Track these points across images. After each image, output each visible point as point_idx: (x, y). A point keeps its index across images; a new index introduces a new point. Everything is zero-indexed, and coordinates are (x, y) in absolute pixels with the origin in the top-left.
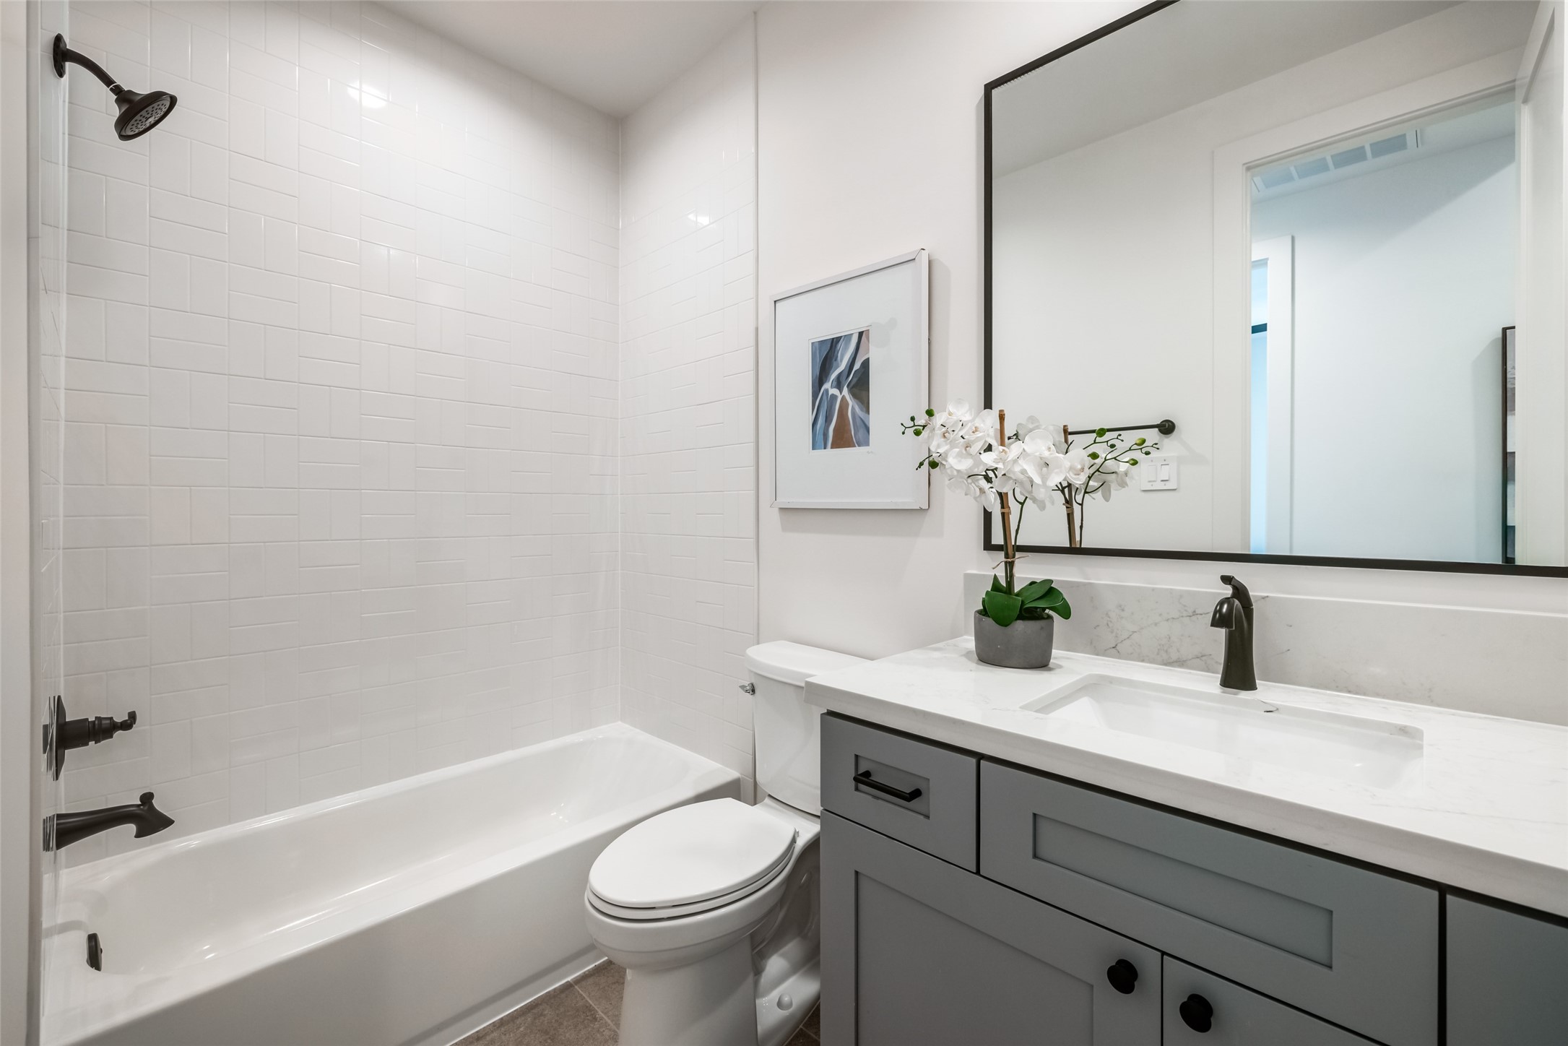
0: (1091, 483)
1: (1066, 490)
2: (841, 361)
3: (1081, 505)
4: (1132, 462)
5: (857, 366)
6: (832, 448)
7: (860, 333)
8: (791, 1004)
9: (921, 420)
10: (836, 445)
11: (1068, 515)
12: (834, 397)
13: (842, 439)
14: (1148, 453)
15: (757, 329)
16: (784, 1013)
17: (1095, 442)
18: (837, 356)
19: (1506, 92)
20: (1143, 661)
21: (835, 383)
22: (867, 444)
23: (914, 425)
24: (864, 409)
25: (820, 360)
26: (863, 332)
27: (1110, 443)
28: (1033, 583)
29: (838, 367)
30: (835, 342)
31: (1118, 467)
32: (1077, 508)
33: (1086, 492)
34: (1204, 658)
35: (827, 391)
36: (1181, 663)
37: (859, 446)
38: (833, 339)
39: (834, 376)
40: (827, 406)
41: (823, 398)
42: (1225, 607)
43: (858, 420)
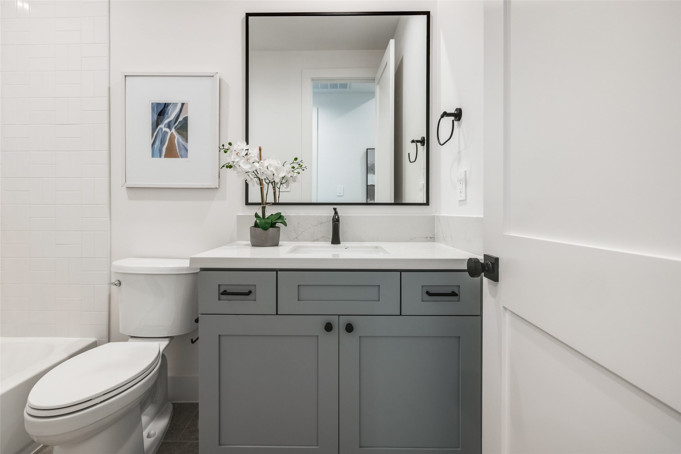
0: (283, 181)
1: (273, 183)
2: (171, 115)
3: (279, 188)
4: (298, 173)
5: (181, 119)
6: (165, 157)
7: (182, 103)
8: (155, 434)
9: (226, 147)
10: (166, 156)
11: (274, 192)
12: (166, 133)
13: (171, 153)
14: (303, 170)
15: (109, 88)
16: (152, 439)
17: (293, 163)
18: (168, 113)
19: (373, 80)
20: (306, 241)
21: (166, 126)
22: (186, 157)
23: (223, 149)
24: (185, 141)
25: (157, 113)
26: (184, 103)
27: (298, 163)
28: (272, 215)
29: (168, 118)
31: (294, 174)
32: (277, 190)
33: (281, 184)
34: (324, 237)
35: (162, 129)
36: (317, 240)
37: (182, 157)
38: (166, 104)
39: (166, 121)
40: (162, 137)
41: (159, 132)
42: (337, 216)
43: (181, 146)
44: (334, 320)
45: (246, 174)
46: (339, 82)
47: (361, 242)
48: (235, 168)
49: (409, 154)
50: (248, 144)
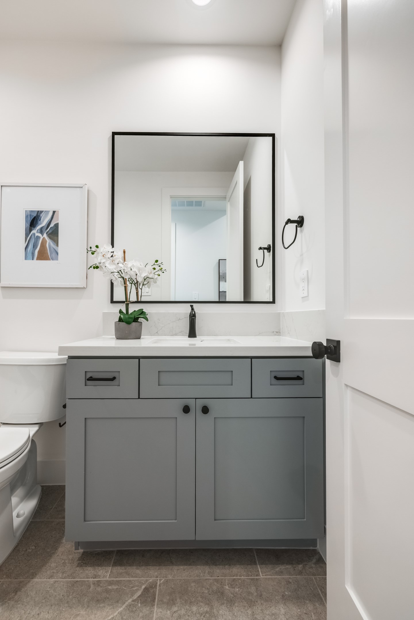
0: (145, 282)
1: (136, 284)
2: (43, 221)
3: (141, 289)
4: (158, 275)
5: (52, 225)
6: (37, 260)
7: (53, 211)
8: (24, 513)
9: (94, 249)
10: (39, 258)
11: (137, 293)
12: (38, 238)
13: (43, 256)
14: (163, 272)
16: (21, 519)
17: (154, 265)
18: (41, 219)
20: (165, 336)
21: (39, 231)
22: (57, 259)
23: (91, 251)
24: (56, 245)
25: (30, 221)
26: (55, 211)
27: (159, 265)
28: (135, 311)
29: (41, 224)
30: (39, 213)
31: (155, 276)
32: (139, 290)
33: (143, 285)
34: (182, 332)
35: (34, 234)
36: (176, 335)
37: (52, 260)
38: (38, 211)
39: (39, 227)
40: (34, 241)
41: (32, 237)
42: (193, 312)
43: (52, 249)
44: (191, 403)
45: (111, 274)
46: (194, 200)
47: (215, 336)
48: (101, 268)
49: (257, 260)
50: (113, 247)
